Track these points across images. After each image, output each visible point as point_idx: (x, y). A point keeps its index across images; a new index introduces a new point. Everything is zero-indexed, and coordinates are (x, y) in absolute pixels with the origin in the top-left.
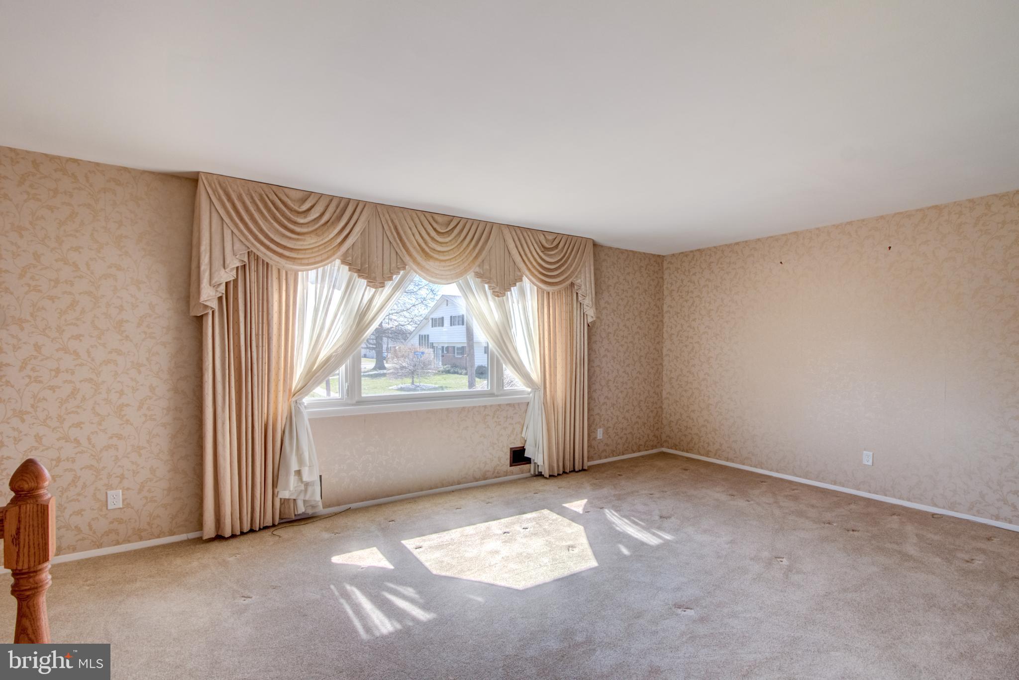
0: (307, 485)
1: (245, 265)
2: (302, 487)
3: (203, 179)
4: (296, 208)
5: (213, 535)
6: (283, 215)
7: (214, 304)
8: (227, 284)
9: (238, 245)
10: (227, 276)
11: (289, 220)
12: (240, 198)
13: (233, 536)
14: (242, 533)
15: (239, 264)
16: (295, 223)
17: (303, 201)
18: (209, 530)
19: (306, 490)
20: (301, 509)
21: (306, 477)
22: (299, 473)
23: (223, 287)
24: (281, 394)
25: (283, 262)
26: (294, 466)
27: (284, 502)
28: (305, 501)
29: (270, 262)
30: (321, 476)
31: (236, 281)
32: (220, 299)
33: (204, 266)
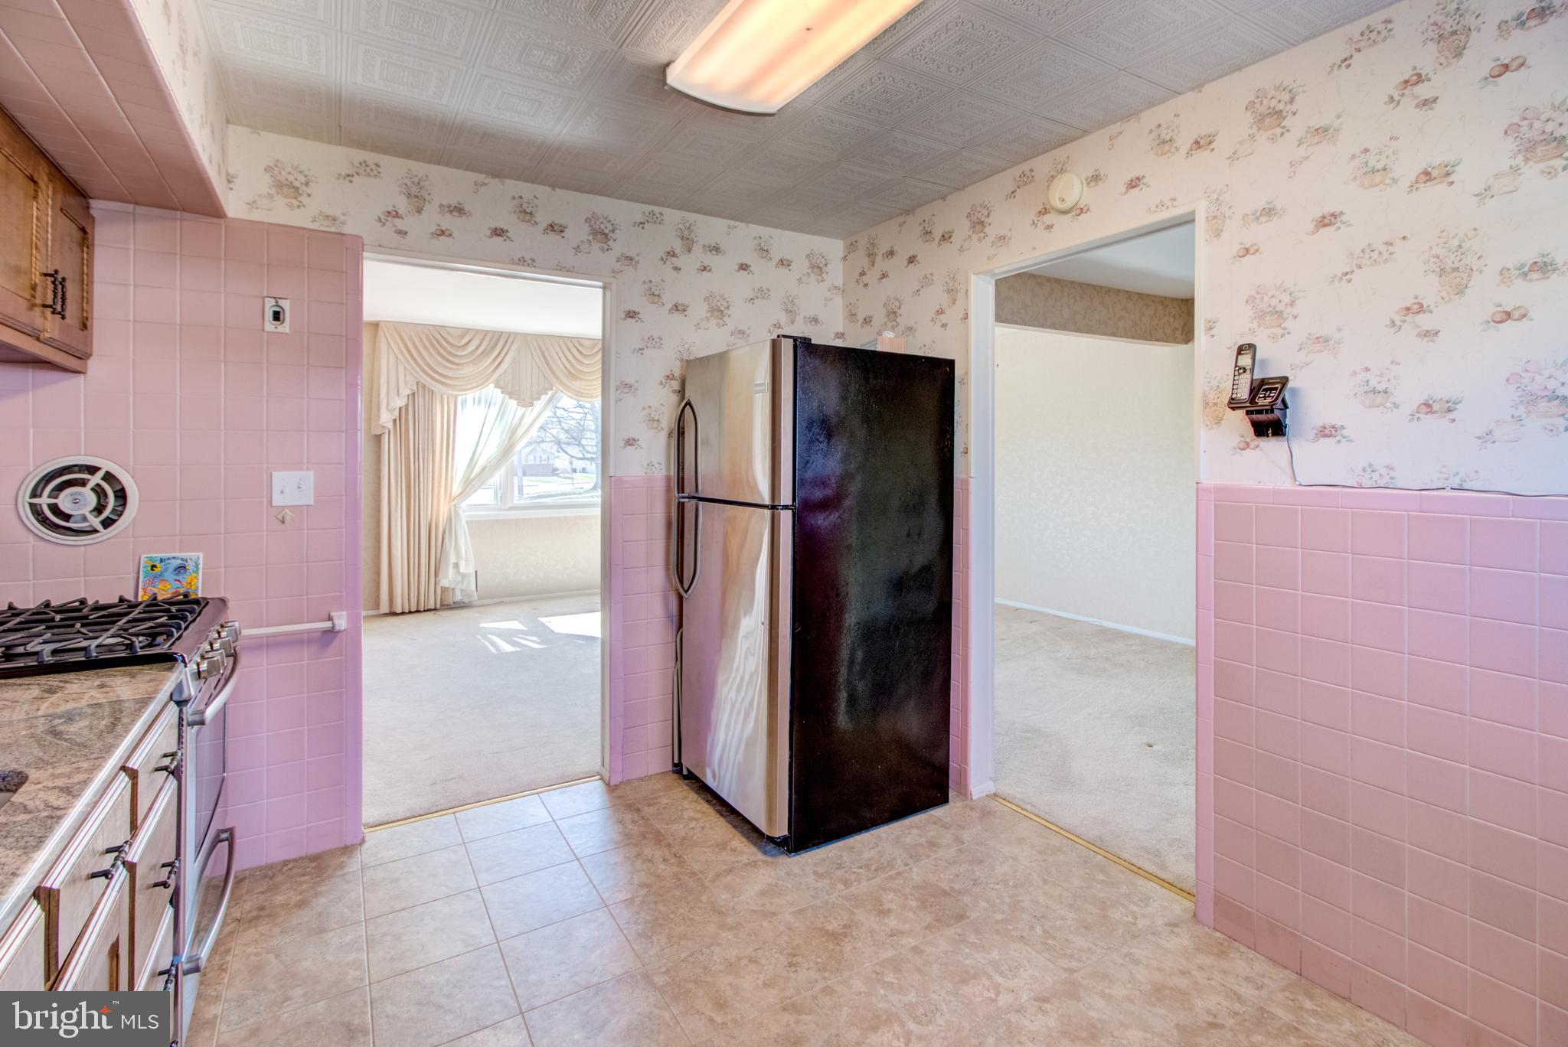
0: (464, 576)
1: (414, 393)
2: (460, 579)
3: (382, 324)
4: (456, 343)
5: (387, 611)
6: (445, 350)
7: (390, 425)
8: (400, 408)
9: (409, 377)
10: (400, 402)
11: (451, 354)
12: (411, 339)
13: (403, 613)
14: (410, 612)
15: (409, 392)
16: (456, 356)
17: (463, 336)
18: (384, 608)
19: (462, 582)
20: (458, 597)
21: (462, 569)
22: (456, 565)
23: (397, 412)
24: (442, 498)
25: (440, 386)
26: (453, 559)
27: (444, 590)
28: (462, 590)
29: (435, 390)
30: (476, 572)
31: (407, 406)
32: (395, 420)
33: (383, 396)
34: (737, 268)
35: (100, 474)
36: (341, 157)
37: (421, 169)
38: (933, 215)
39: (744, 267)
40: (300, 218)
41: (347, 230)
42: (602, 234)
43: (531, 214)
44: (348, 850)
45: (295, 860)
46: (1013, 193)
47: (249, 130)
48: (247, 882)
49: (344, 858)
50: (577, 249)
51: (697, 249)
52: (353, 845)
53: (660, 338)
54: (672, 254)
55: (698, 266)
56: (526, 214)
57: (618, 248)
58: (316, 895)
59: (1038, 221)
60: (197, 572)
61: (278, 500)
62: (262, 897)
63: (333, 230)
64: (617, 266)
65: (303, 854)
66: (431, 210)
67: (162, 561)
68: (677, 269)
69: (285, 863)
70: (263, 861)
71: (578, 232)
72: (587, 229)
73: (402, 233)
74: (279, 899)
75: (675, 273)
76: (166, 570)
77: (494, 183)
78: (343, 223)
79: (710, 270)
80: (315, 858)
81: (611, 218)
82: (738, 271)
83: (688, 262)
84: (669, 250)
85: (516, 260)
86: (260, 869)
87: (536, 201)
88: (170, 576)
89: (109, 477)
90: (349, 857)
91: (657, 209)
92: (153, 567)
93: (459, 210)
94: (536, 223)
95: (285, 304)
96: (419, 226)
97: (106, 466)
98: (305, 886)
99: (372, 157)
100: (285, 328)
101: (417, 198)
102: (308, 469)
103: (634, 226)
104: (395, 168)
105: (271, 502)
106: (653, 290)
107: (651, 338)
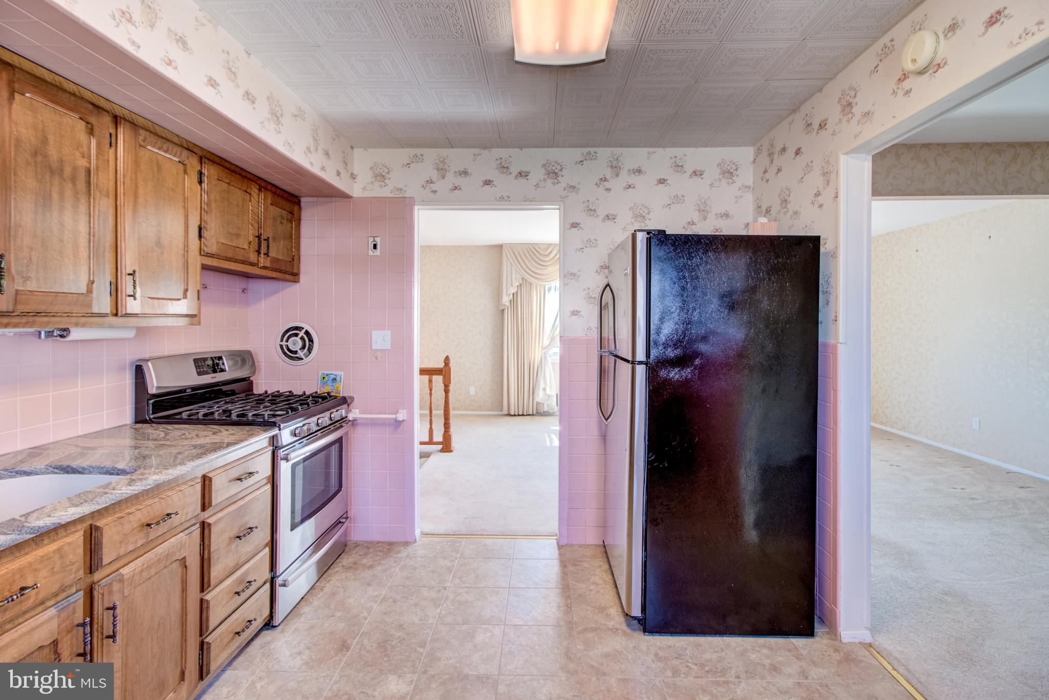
0: (549, 396)
1: (521, 285)
2: (547, 398)
3: (504, 246)
4: (543, 253)
5: (507, 413)
6: (538, 258)
7: (508, 304)
8: (513, 294)
9: (518, 275)
10: (513, 290)
11: (541, 260)
12: (519, 253)
13: (515, 415)
14: (519, 415)
15: (518, 284)
16: (543, 261)
17: (547, 249)
18: (505, 412)
19: (548, 399)
20: (546, 409)
21: (548, 392)
22: (544, 389)
23: (512, 295)
24: (537, 348)
25: (537, 281)
26: (542, 386)
27: (538, 404)
28: (548, 405)
29: (533, 283)
30: (557, 394)
31: (517, 292)
32: (511, 301)
33: (504, 287)
34: (656, 182)
35: (304, 331)
36: (404, 154)
37: (444, 152)
38: (813, 108)
39: (662, 181)
40: (385, 192)
41: (407, 195)
42: (553, 174)
43: (507, 168)
44: (406, 544)
45: (383, 542)
46: (876, 67)
47: (362, 149)
48: (359, 547)
49: (402, 548)
50: (537, 186)
51: (624, 173)
52: (410, 542)
53: (596, 240)
54: (604, 180)
55: (624, 185)
56: (504, 168)
57: (564, 181)
58: (380, 564)
59: (898, 88)
60: (340, 382)
61: (374, 347)
62: (359, 557)
63: (400, 196)
64: (564, 193)
65: (387, 540)
66: (450, 176)
67: (327, 375)
68: (608, 190)
69: (378, 542)
70: (369, 539)
71: (537, 174)
72: (543, 171)
73: (434, 192)
74: (365, 561)
75: (605, 193)
76: (328, 380)
77: (486, 152)
78: (405, 191)
79: (634, 187)
80: (391, 544)
81: (560, 161)
82: (657, 185)
83: (617, 184)
84: (602, 177)
85: (498, 199)
86: (368, 542)
87: (511, 159)
88: (330, 383)
89: (307, 333)
90: (405, 548)
91: (592, 150)
92: (324, 378)
93: (465, 173)
94: (511, 173)
95: (378, 240)
96: (442, 186)
97: (307, 327)
98: (378, 558)
99: (419, 151)
100: (378, 252)
101: (442, 170)
102: (388, 330)
103: (576, 164)
104: (431, 155)
105: (371, 347)
106: (590, 206)
107: (589, 241)
